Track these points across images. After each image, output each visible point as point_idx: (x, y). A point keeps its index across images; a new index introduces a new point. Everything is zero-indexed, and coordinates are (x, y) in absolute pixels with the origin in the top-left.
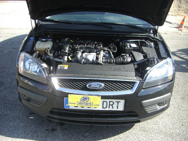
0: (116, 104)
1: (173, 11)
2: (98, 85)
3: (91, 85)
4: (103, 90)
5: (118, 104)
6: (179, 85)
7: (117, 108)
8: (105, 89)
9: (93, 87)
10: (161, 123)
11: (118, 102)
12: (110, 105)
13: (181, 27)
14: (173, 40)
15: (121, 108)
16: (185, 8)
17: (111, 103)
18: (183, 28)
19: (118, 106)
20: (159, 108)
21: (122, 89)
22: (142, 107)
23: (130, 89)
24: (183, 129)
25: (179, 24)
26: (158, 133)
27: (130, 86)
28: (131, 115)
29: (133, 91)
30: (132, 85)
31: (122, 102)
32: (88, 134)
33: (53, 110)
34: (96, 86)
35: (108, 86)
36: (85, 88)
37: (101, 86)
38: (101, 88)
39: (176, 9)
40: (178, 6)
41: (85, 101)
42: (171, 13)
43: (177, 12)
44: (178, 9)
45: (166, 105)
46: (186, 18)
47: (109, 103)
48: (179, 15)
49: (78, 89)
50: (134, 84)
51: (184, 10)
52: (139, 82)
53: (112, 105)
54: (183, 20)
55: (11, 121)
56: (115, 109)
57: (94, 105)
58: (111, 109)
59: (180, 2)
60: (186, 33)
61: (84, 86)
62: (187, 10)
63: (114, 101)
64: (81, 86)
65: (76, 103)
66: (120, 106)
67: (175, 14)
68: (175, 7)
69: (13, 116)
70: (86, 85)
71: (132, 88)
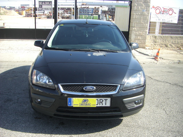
0: (104, 101)
1: (150, 46)
2: (91, 88)
3: (86, 88)
4: (95, 92)
5: (106, 101)
6: (154, 98)
7: (106, 105)
8: (97, 91)
9: (88, 90)
10: (140, 121)
11: (106, 100)
12: (100, 102)
13: (157, 58)
14: (150, 68)
15: (108, 104)
16: (160, 43)
17: (101, 101)
18: (159, 59)
19: (106, 103)
20: (136, 106)
21: (108, 91)
22: (123, 103)
23: (114, 90)
24: (157, 124)
25: (155, 56)
26: (138, 128)
27: (114, 89)
28: (116, 110)
29: (116, 92)
30: (115, 88)
31: (109, 100)
32: (84, 130)
33: (59, 108)
34: (90, 89)
35: (98, 88)
36: (82, 91)
37: (93, 88)
38: (93, 90)
39: (153, 44)
40: (154, 41)
41: (85, 103)
42: (148, 47)
43: (153, 47)
44: (154, 44)
45: (141, 104)
46: (160, 50)
47: (100, 101)
48: (156, 49)
49: (78, 91)
50: (116, 87)
51: (159, 44)
52: (120, 85)
53: (102, 102)
54: (158, 52)
55: (23, 123)
56: (104, 105)
57: (91, 105)
58: (101, 105)
59: (155, 38)
60: (161, 63)
61: (82, 89)
62: (162, 44)
63: (103, 99)
64: (79, 89)
65: (79, 105)
66: (107, 103)
67: (152, 48)
68: (151, 42)
69: (24, 120)
70: (83, 88)
71: (115, 90)
